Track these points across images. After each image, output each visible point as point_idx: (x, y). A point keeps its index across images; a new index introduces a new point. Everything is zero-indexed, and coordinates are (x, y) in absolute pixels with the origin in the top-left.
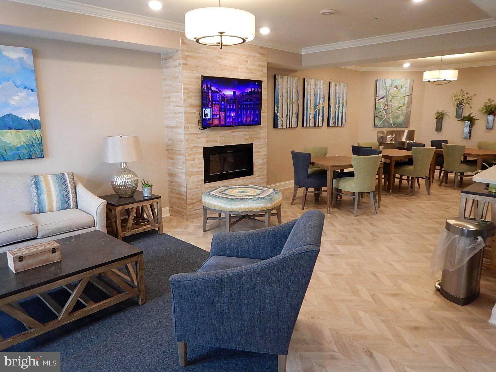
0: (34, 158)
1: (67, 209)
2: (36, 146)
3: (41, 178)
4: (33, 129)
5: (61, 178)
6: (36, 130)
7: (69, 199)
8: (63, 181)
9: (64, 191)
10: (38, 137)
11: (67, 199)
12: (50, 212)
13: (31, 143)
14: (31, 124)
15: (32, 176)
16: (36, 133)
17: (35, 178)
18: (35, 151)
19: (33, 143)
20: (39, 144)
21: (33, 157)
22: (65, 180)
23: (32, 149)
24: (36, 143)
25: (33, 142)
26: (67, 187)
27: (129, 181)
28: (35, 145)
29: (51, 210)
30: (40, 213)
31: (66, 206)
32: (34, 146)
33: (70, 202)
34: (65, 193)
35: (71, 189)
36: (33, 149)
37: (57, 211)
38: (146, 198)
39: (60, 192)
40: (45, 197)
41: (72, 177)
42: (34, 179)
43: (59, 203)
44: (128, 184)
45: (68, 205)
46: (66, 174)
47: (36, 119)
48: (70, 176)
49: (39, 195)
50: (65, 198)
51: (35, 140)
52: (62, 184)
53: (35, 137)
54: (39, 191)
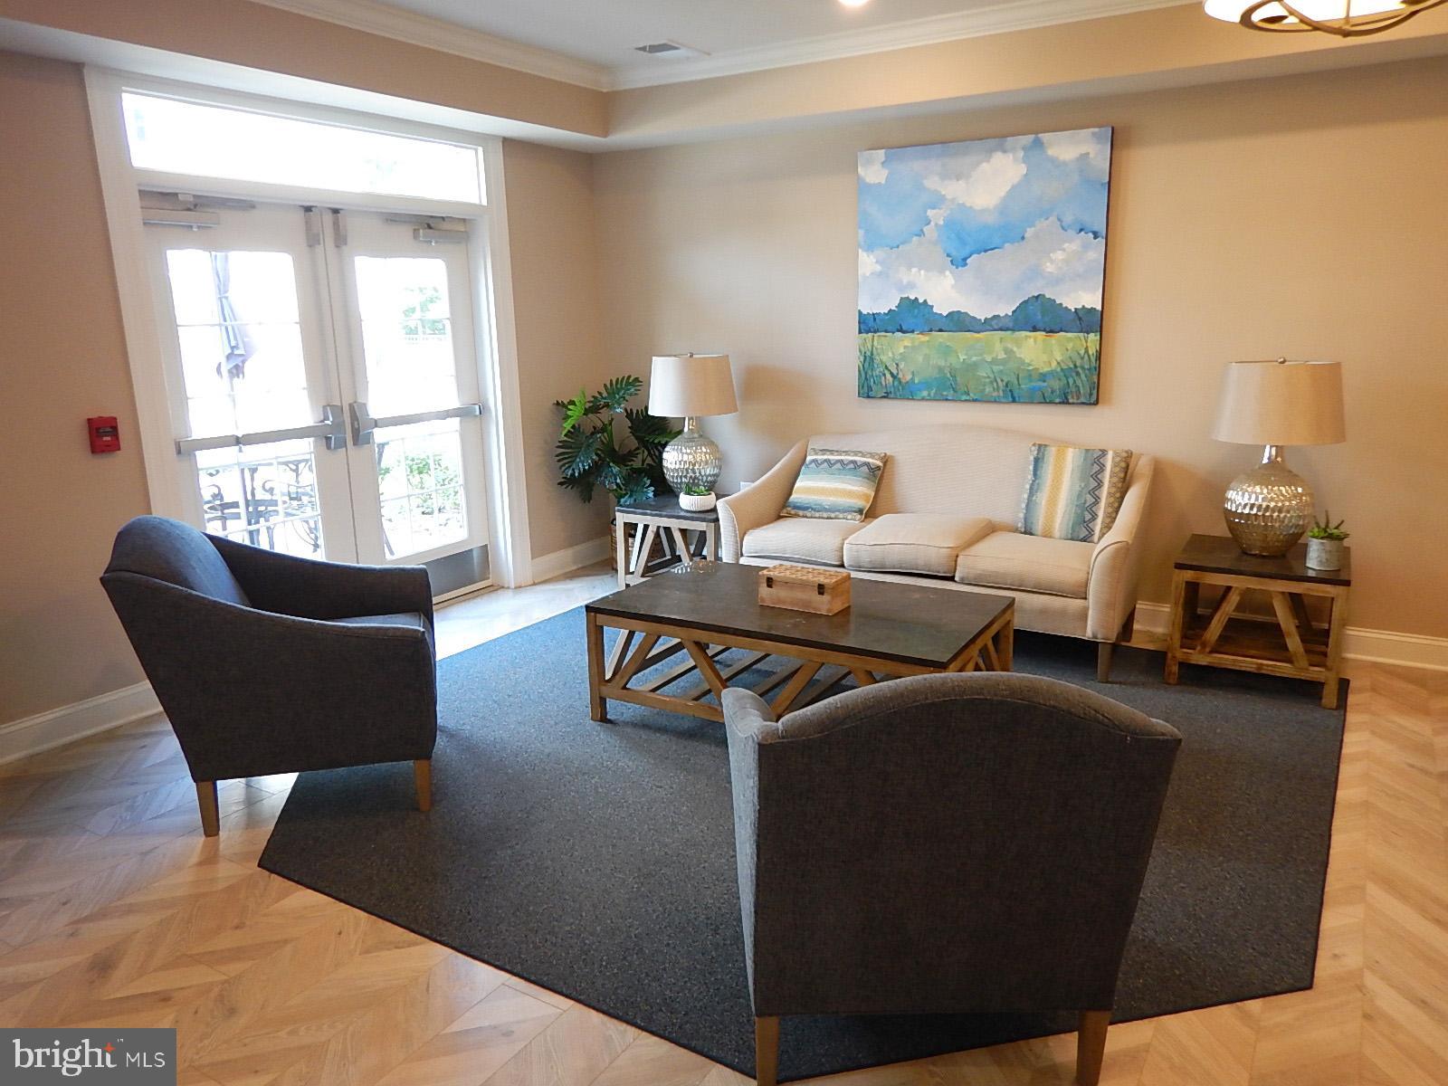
0: (1073, 403)
1: (1085, 541)
2: (1083, 376)
3: (1052, 452)
4: (1081, 332)
5: (1094, 461)
6: (1088, 333)
7: (1094, 517)
8: (1096, 468)
9: (1089, 496)
10: (1090, 353)
11: (1088, 517)
12: (1045, 537)
13: (1072, 366)
14: (1080, 319)
15: (1034, 445)
16: (1086, 342)
17: (1039, 450)
18: (1078, 387)
19: (1076, 366)
20: (1089, 369)
21: (1071, 401)
22: (1102, 468)
23: (1071, 381)
24: (1083, 368)
25: (1078, 364)
26: (1100, 485)
27: (1272, 504)
28: (1080, 371)
29: (1047, 535)
30: (1025, 533)
31: (1084, 533)
32: (1078, 374)
33: (1095, 525)
34: (1090, 500)
35: (1109, 493)
36: (1075, 381)
37: (1060, 538)
38: (1311, 574)
39: (1079, 496)
40: (1042, 499)
41: (1123, 465)
42: (1036, 452)
43: (1069, 520)
44: (1268, 514)
45: (1087, 533)
46: (1110, 455)
47: (1092, 308)
48: (1118, 459)
49: (1032, 492)
50: (1086, 513)
51: (1082, 358)
52: (1092, 476)
53: (1082, 352)
54: (1037, 481)
